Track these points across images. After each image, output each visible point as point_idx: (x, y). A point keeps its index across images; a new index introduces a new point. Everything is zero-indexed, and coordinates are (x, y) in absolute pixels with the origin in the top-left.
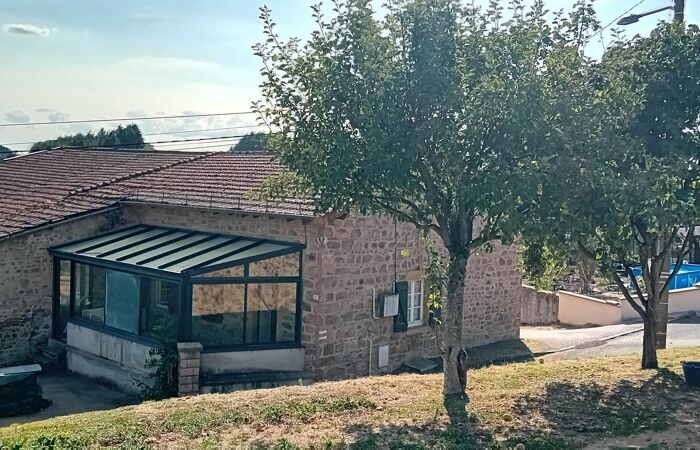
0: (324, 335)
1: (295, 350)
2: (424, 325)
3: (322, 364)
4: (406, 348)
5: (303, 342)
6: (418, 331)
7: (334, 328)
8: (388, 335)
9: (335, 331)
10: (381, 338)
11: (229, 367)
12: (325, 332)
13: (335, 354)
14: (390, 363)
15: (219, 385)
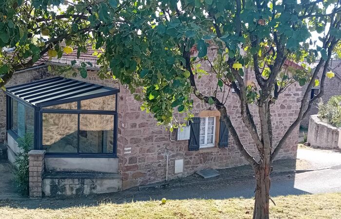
0: (129, 151)
1: (112, 159)
2: (215, 147)
3: (128, 170)
4: (199, 161)
5: (118, 154)
6: (209, 151)
7: (138, 146)
8: (183, 152)
9: (138, 149)
10: (177, 155)
11: (67, 167)
12: (130, 148)
13: (138, 164)
14: (184, 171)
15: (56, 178)
